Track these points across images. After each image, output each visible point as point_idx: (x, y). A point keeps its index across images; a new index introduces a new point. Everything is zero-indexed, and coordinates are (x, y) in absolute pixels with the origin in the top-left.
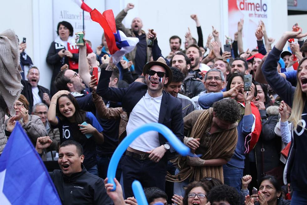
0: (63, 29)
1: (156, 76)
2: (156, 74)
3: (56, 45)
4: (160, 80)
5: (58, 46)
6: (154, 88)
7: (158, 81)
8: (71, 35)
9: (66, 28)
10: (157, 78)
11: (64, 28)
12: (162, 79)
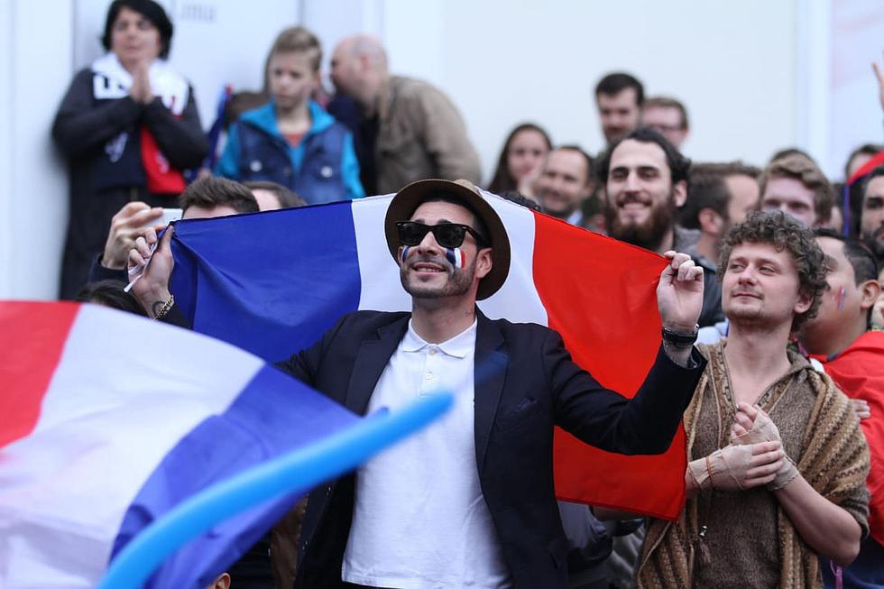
0: (133, 30)
1: (428, 241)
2: (430, 235)
3: (98, 83)
4: (452, 259)
5: (107, 84)
6: (429, 286)
7: (443, 260)
8: (164, 52)
9: (147, 23)
10: (433, 249)
11: (139, 25)
12: (457, 253)
